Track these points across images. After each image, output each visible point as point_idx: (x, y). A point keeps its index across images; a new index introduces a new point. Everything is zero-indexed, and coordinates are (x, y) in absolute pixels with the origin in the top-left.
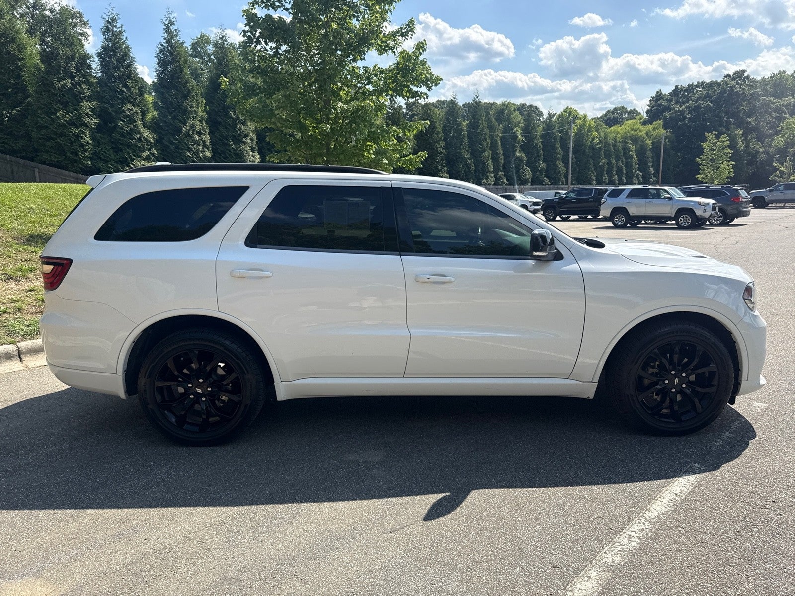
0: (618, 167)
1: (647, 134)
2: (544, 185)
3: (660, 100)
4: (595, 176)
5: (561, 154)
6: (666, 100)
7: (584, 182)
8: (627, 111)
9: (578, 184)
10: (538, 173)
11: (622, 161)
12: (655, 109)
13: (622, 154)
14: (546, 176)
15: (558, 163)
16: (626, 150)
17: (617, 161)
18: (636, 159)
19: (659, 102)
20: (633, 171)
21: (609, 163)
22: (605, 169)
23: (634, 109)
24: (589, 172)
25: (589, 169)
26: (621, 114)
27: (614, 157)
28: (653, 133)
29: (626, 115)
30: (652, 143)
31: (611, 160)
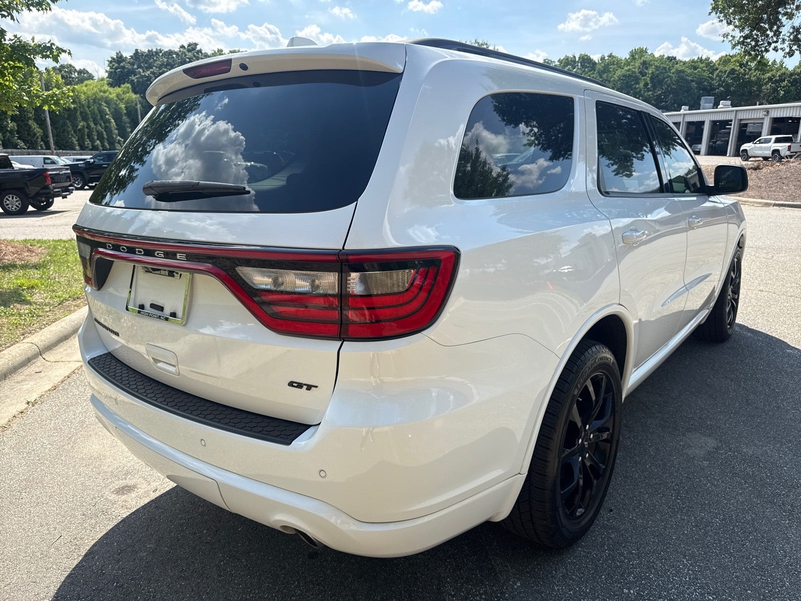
0: (97, 131)
1: (118, 96)
2: (18, 149)
3: (122, 62)
4: (77, 141)
5: (31, 113)
6: (129, 63)
7: (65, 147)
8: (76, 70)
9: (60, 149)
10: (8, 134)
11: (100, 125)
12: (119, 71)
13: (99, 117)
14: (19, 138)
15: (30, 122)
16: (102, 113)
17: (95, 124)
18: (114, 123)
19: (122, 64)
20: (114, 136)
21: (88, 127)
22: (86, 132)
23: (84, 69)
24: (69, 135)
25: (68, 132)
26: (70, 72)
27: (91, 120)
28: (123, 96)
29: (76, 74)
30: (125, 107)
31: (90, 122)
